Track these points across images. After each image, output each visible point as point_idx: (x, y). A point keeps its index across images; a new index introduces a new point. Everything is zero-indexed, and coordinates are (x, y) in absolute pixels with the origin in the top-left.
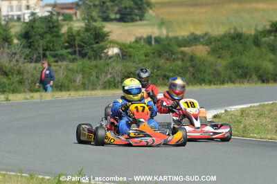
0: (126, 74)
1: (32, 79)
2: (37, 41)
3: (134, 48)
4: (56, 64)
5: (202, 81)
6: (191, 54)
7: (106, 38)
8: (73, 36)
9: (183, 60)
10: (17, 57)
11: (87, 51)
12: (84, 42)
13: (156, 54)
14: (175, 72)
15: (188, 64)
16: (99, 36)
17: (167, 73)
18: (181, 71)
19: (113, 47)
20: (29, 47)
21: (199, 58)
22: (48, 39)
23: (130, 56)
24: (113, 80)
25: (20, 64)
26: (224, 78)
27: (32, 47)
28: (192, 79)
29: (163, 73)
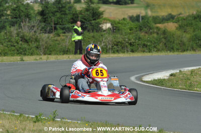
0: (115, 43)
1: (46, 45)
2: (50, 17)
3: (122, 24)
4: (64, 34)
5: (172, 49)
6: (164, 29)
7: (101, 16)
8: (77, 14)
9: (158, 34)
10: (35, 29)
11: (87, 25)
12: (85, 19)
13: (138, 29)
14: (151, 42)
15: (162, 36)
16: (96, 15)
17: (145, 43)
18: (156, 41)
19: (106, 23)
20: (44, 22)
21: (170, 32)
22: (58, 16)
23: (118, 30)
24: (105, 47)
25: (37, 34)
26: (188, 47)
27: (46, 22)
28: (164, 47)
29: (143, 43)
